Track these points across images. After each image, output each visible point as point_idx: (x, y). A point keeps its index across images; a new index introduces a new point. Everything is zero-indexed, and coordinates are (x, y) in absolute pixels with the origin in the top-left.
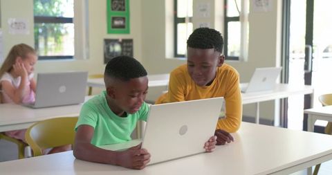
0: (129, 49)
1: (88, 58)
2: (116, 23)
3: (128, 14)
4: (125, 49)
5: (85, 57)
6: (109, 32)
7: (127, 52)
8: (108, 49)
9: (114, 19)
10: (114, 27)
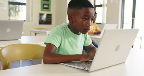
0: (50, 18)
1: (32, 21)
2: (45, 6)
3: (50, 3)
4: (48, 18)
5: (30, 21)
6: (42, 10)
7: (49, 19)
8: (41, 18)
9: (44, 4)
10: (44, 8)
